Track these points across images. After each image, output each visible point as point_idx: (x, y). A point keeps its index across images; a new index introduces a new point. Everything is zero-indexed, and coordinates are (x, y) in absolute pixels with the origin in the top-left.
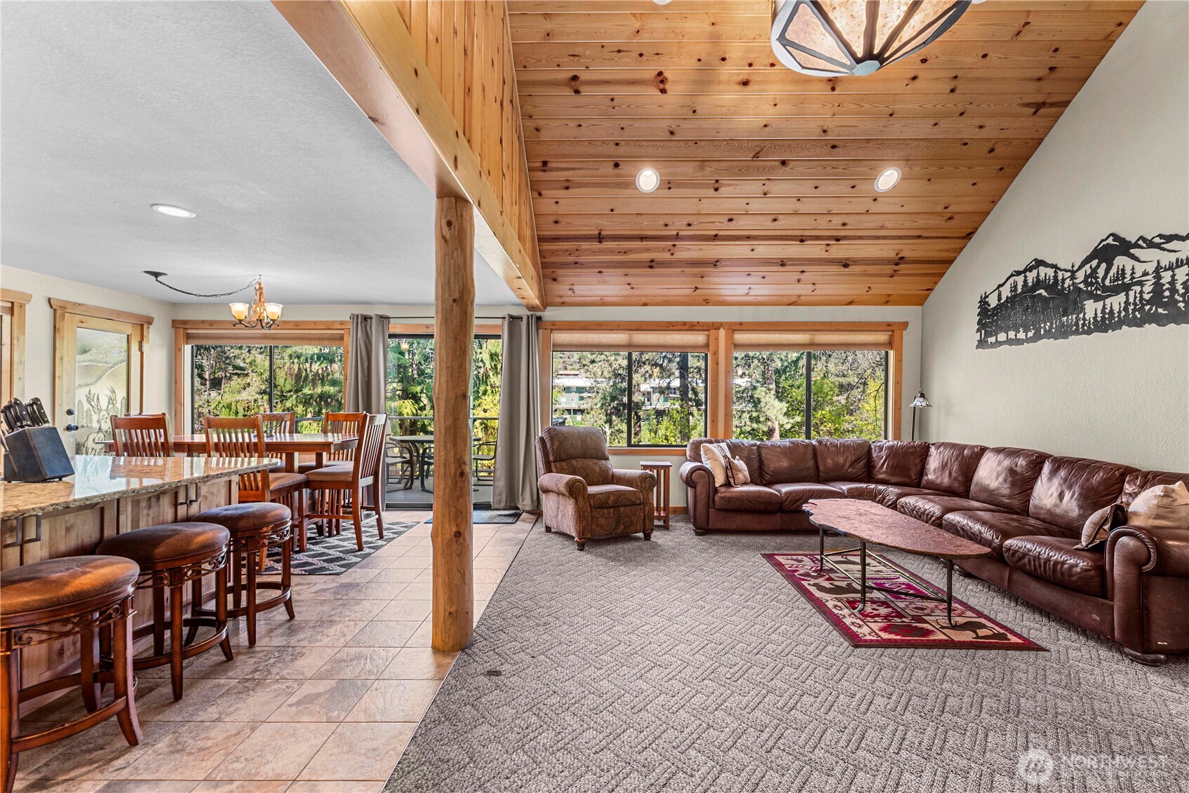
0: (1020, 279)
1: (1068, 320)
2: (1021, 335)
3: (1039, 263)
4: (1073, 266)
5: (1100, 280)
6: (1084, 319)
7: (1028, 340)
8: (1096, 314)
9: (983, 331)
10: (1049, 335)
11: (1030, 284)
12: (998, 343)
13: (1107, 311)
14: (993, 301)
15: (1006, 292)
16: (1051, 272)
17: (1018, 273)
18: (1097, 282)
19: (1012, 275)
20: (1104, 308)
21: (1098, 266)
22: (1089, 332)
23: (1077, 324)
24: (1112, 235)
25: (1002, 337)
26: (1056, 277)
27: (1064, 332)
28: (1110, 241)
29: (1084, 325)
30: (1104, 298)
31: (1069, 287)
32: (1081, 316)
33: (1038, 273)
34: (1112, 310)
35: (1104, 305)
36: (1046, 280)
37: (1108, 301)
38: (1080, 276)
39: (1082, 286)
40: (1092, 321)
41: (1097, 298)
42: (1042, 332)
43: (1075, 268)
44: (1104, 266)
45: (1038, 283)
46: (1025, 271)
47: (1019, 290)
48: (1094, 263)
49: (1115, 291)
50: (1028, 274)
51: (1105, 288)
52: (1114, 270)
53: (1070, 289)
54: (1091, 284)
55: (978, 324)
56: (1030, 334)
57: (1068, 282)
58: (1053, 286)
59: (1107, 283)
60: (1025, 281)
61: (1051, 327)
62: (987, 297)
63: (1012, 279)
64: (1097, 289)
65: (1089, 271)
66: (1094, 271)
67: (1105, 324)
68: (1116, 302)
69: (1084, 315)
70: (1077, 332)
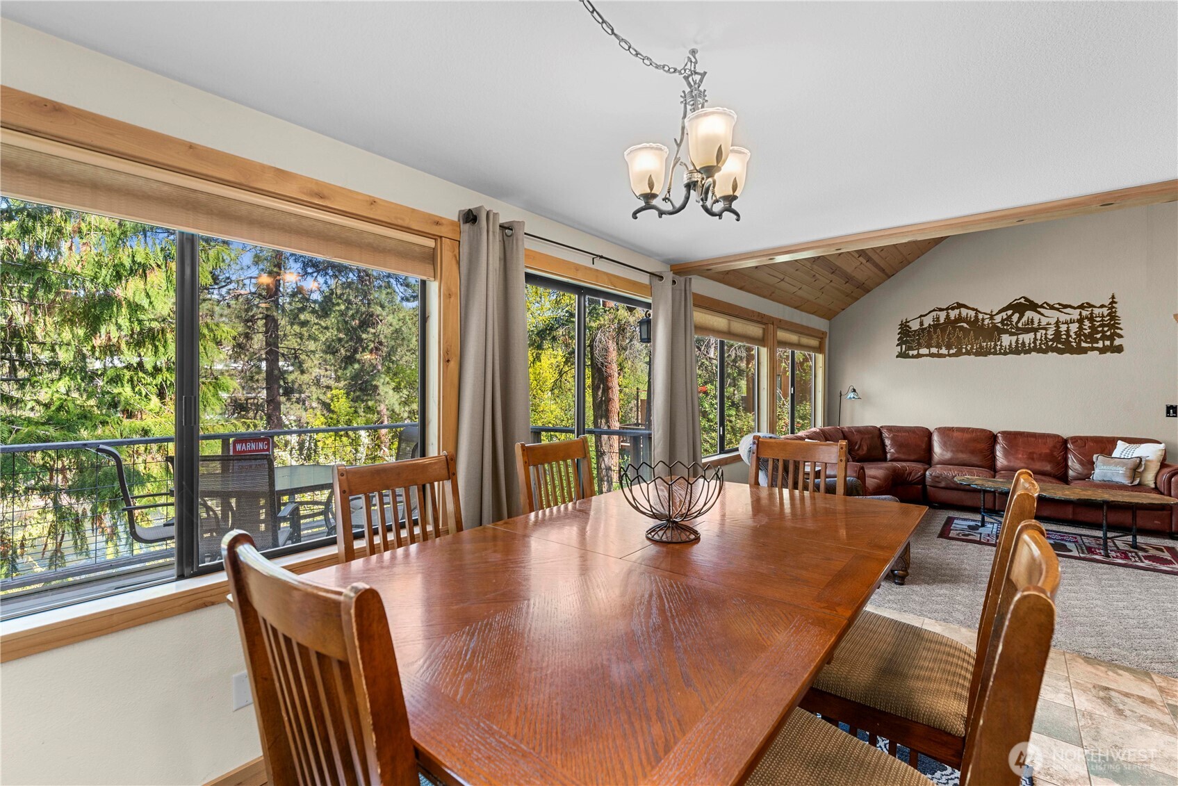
0: (943, 315)
1: (987, 345)
2: (944, 351)
3: (960, 306)
4: (992, 312)
5: (1014, 324)
6: (1001, 345)
7: (950, 355)
8: (1011, 343)
9: (904, 346)
10: (968, 353)
11: (953, 318)
12: (919, 356)
13: (1020, 342)
14: (915, 326)
15: (928, 321)
16: (972, 313)
17: (941, 310)
18: (1012, 324)
19: (934, 310)
20: (1017, 340)
21: (1013, 314)
22: (1005, 354)
23: (995, 348)
24: (1024, 297)
25: (924, 351)
26: (976, 317)
27: (982, 353)
28: (1022, 300)
29: (1000, 349)
30: (1017, 334)
31: (988, 324)
32: (999, 343)
33: (960, 312)
34: (1023, 342)
35: (1018, 338)
36: (967, 317)
37: (1021, 337)
38: (998, 319)
39: (999, 325)
40: (1008, 347)
41: (1012, 334)
42: (964, 351)
43: (994, 313)
44: (1016, 316)
45: (960, 319)
46: (947, 309)
47: (942, 321)
48: (1010, 312)
49: (1027, 331)
50: (950, 311)
51: (1018, 329)
52: (1024, 319)
53: (988, 326)
54: (1007, 325)
55: (898, 340)
56: (952, 352)
57: (986, 322)
58: (974, 323)
59: (1020, 325)
60: (948, 315)
61: (972, 348)
62: (909, 322)
63: (934, 313)
64: (1011, 328)
65: (1005, 317)
66: (1009, 317)
67: (1018, 350)
68: (1028, 338)
69: (1001, 342)
70: (995, 353)
